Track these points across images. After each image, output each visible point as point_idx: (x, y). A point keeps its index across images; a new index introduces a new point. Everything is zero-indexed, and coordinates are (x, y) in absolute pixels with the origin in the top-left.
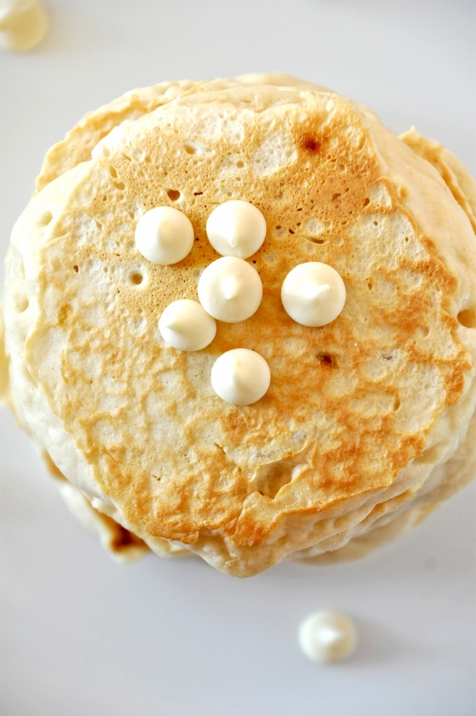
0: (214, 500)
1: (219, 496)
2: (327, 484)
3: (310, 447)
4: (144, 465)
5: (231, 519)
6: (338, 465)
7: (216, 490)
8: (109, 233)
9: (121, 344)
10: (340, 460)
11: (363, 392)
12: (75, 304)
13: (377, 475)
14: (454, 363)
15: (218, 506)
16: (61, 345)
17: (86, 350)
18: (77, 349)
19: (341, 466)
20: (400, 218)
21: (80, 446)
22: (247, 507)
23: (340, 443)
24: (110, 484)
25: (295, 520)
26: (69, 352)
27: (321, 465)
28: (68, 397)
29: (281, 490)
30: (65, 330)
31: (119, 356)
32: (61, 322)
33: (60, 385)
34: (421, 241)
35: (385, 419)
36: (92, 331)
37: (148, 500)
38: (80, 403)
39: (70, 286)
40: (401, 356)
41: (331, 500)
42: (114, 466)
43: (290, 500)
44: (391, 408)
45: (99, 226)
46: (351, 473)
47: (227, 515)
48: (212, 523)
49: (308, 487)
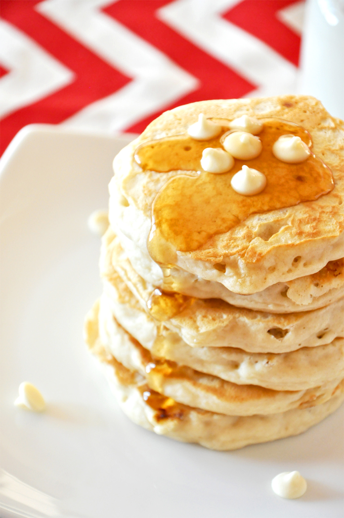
0: (232, 241)
1: (235, 240)
2: (300, 234)
3: (290, 216)
4: (190, 227)
5: (242, 250)
6: (307, 225)
7: (233, 236)
10: (308, 223)
13: (329, 232)
15: (235, 244)
16: (143, 180)
17: (157, 181)
18: (152, 181)
19: (309, 226)
20: (339, 131)
21: (152, 220)
22: (252, 244)
23: (308, 215)
24: (169, 235)
25: (280, 251)
26: (148, 183)
27: (296, 224)
28: (146, 201)
29: (273, 236)
30: (146, 174)
33: (142, 196)
35: (334, 207)
36: (162, 173)
39: (148, 154)
41: (302, 241)
43: (278, 241)
44: (337, 203)
46: (314, 229)
47: (240, 248)
48: (231, 252)
49: (288, 235)
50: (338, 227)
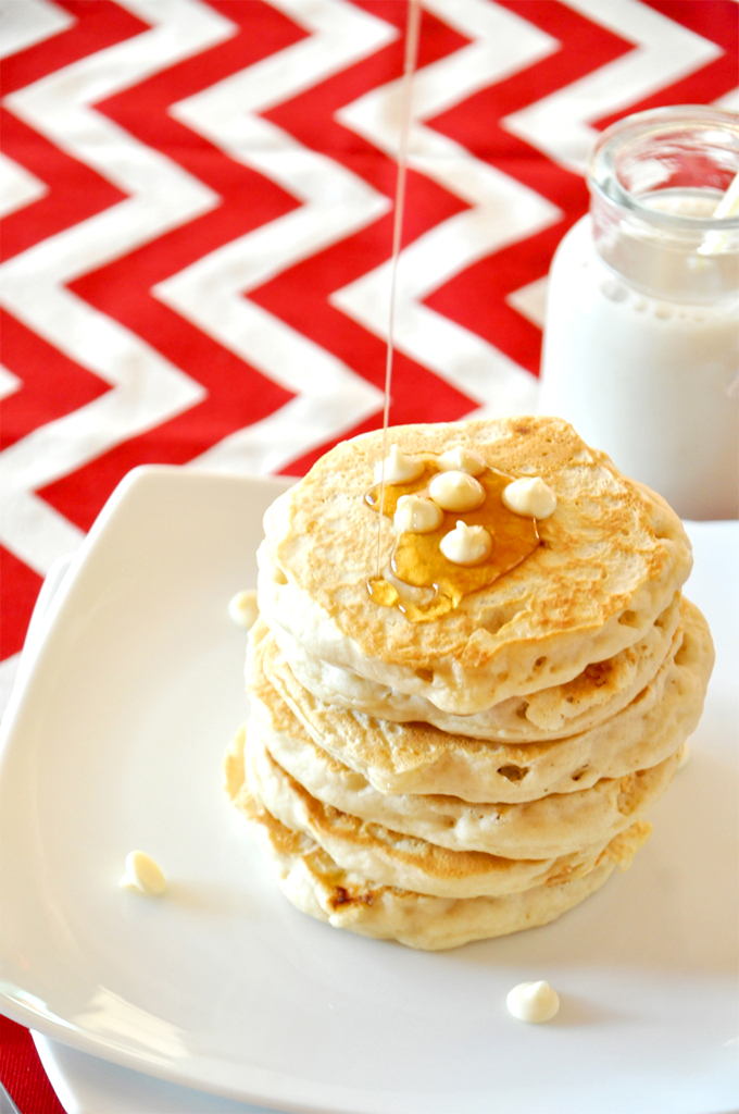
0: (442, 635)
1: (447, 633)
2: (545, 623)
3: (529, 596)
4: (379, 616)
5: (459, 647)
6: (554, 611)
7: (445, 627)
8: (352, 478)
9: (361, 538)
10: (556, 606)
11: (575, 565)
12: (321, 521)
13: (588, 619)
14: (653, 552)
15: (447, 639)
16: (308, 544)
17: (330, 546)
18: (322, 546)
19: (557, 611)
20: (600, 469)
21: (323, 605)
22: (472, 640)
23: (555, 595)
24: (349, 628)
25: (512, 650)
26: (315, 549)
27: (538, 609)
28: (312, 577)
29: (503, 627)
30: (312, 536)
31: (359, 546)
32: (309, 531)
33: (307, 568)
34: (620, 482)
35: (594, 583)
36: (336, 534)
37: (383, 638)
38: (323, 580)
39: (317, 510)
40: (606, 547)
41: (549, 633)
42: (352, 617)
43: (511, 634)
44: (598, 577)
45: (343, 476)
46: (566, 615)
47: (454, 645)
48: (441, 651)
49: (527, 625)
50: (601, 612)
